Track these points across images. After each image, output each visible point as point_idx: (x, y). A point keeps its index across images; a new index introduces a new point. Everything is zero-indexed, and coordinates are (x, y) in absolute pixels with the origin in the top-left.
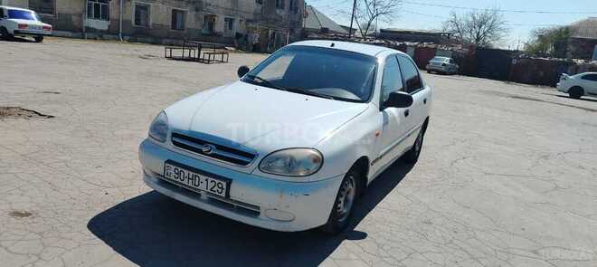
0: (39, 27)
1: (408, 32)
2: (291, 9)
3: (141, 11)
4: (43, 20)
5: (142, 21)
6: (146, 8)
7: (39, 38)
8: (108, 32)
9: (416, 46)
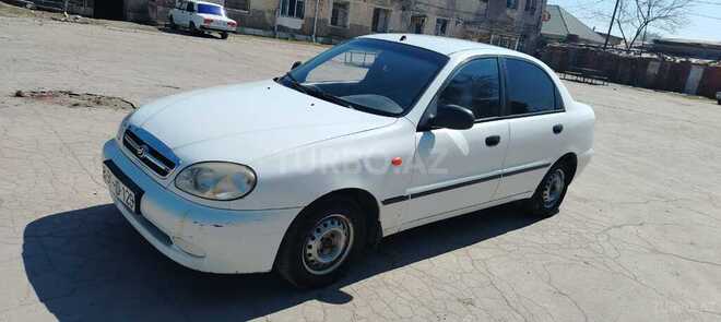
0: (224, 23)
1: (698, 45)
2: (527, 9)
3: (340, 9)
4: (229, 16)
5: (340, 21)
6: (345, 6)
7: (224, 35)
8: (301, 32)
9: (706, 65)
